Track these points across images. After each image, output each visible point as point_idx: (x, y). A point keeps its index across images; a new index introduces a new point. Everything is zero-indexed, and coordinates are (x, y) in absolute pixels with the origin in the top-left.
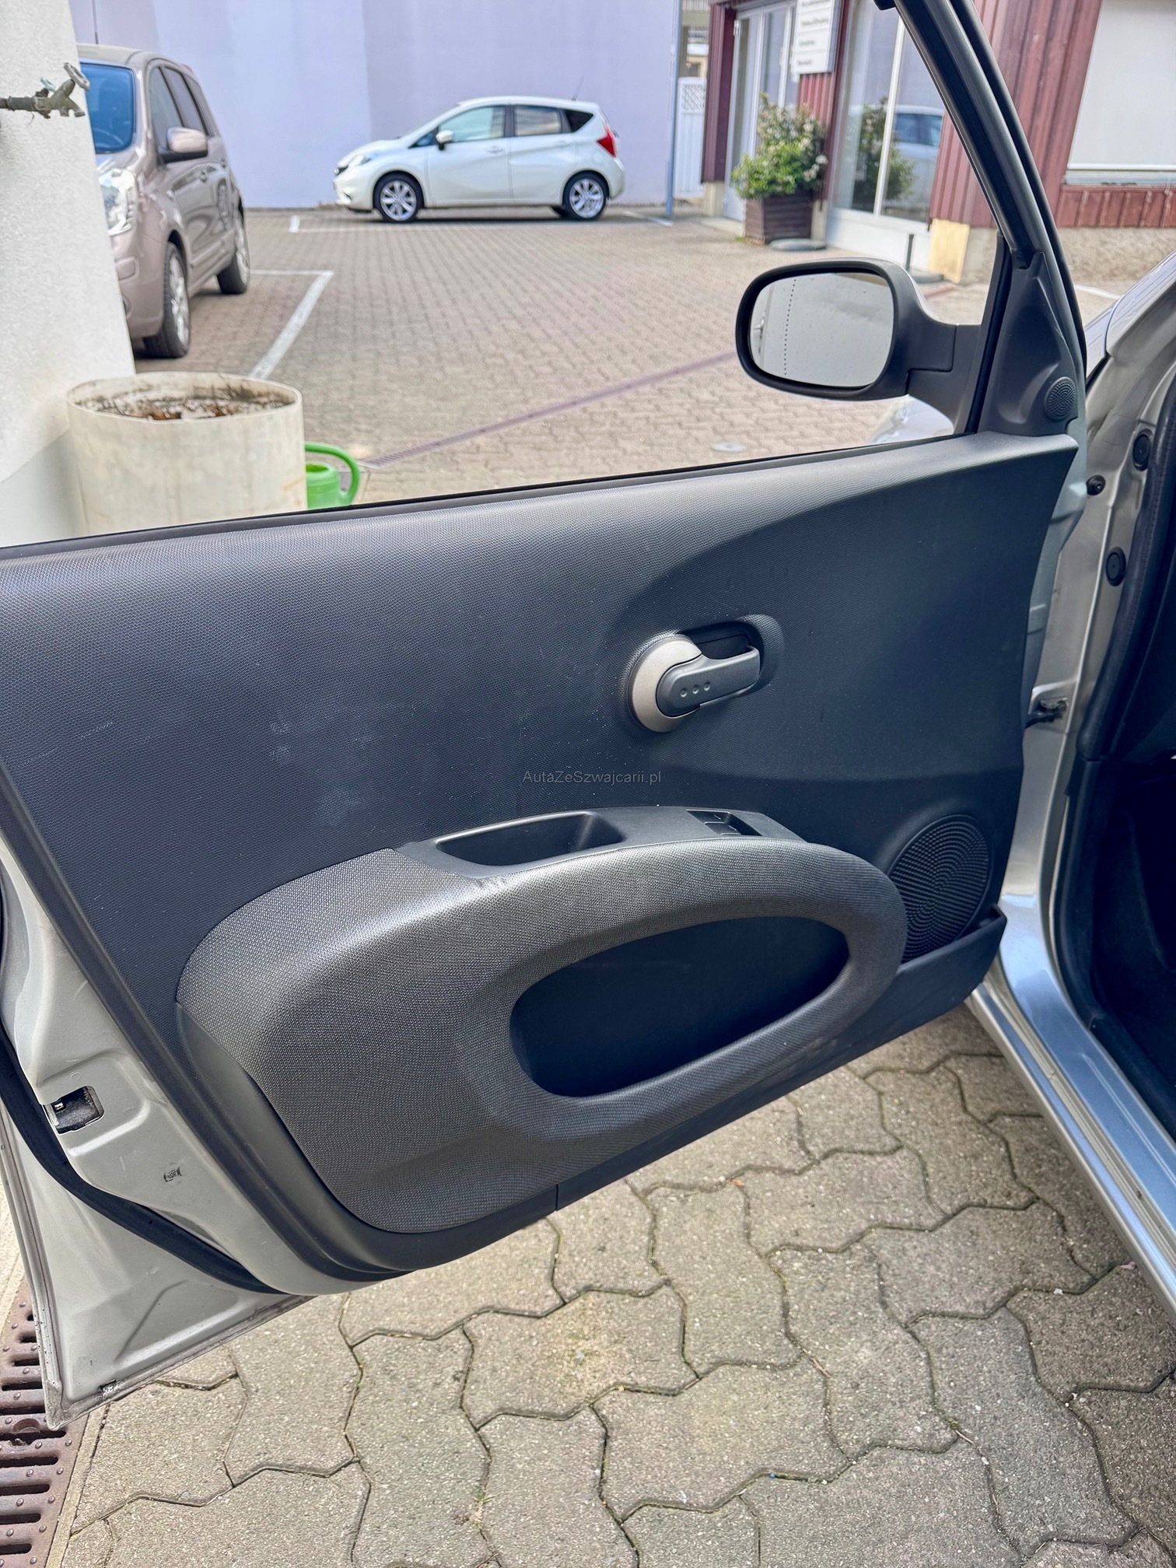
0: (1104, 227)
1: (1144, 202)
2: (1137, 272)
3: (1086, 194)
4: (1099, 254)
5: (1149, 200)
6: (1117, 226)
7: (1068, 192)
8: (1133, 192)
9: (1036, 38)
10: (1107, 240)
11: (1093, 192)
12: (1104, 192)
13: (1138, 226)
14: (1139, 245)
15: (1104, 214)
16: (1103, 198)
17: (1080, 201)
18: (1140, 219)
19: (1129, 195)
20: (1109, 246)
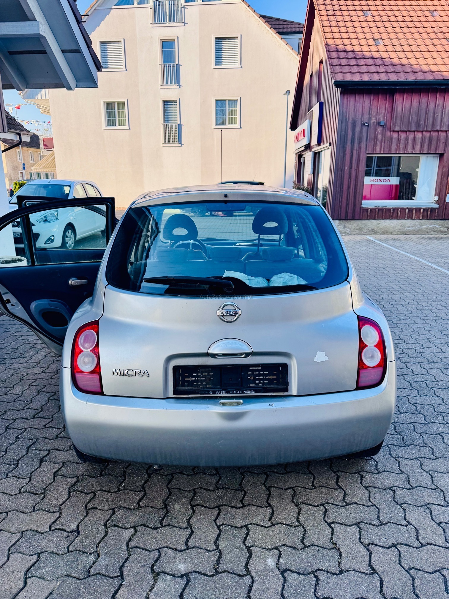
0: (377, 219)
1: (390, 212)
2: (392, 232)
3: (369, 210)
4: (378, 227)
5: (392, 211)
6: (382, 219)
7: (363, 209)
8: (386, 209)
9: (346, 168)
10: (380, 223)
11: (371, 209)
12: (376, 209)
13: (390, 219)
14: (391, 224)
15: (377, 215)
16: (376, 211)
17: (367, 212)
18: (390, 217)
19: (384, 210)
20: (380, 225)
